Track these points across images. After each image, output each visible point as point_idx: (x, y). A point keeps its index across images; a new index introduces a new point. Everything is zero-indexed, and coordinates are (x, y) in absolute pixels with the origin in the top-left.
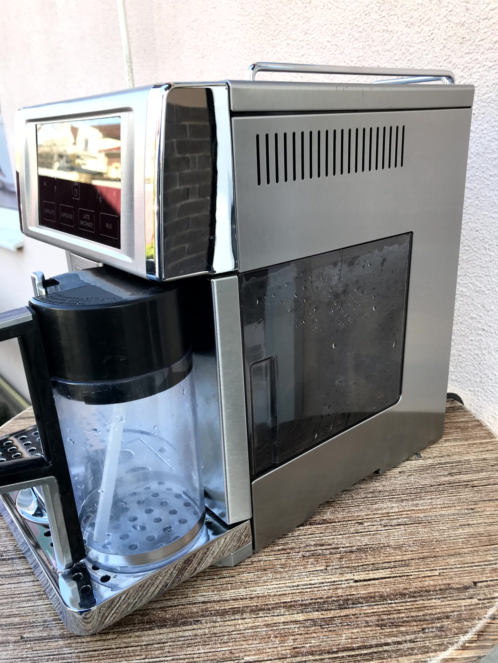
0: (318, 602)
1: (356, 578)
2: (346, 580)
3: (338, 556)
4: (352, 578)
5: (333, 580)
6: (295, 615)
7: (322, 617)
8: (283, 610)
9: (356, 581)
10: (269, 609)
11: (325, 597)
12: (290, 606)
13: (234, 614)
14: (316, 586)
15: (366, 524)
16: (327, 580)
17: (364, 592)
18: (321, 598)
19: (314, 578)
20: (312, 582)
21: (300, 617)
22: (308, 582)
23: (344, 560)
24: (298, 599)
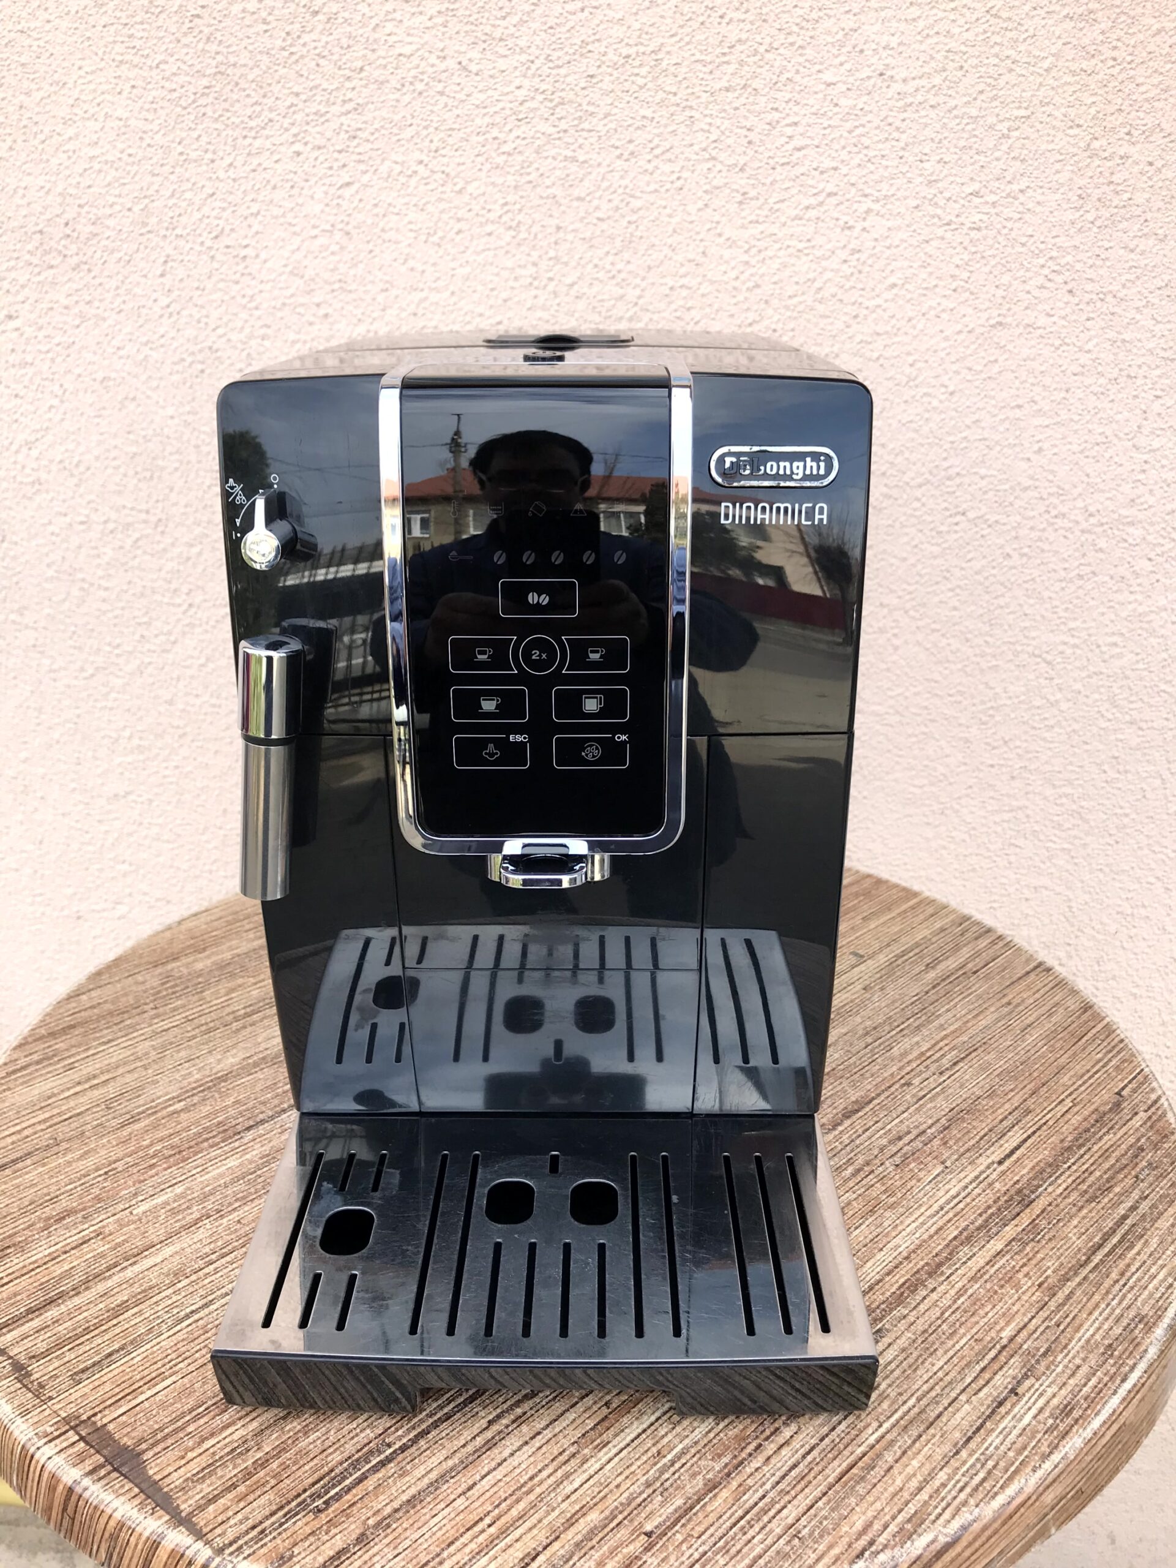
0: (993, 1214)
1: (996, 1157)
2: (988, 1167)
3: (936, 1142)
4: (990, 1160)
5: (972, 1175)
6: (988, 1246)
7: (1020, 1229)
8: (964, 1252)
9: (1000, 1163)
10: (948, 1259)
11: (991, 1202)
12: (969, 1239)
13: (913, 1292)
14: (963, 1194)
15: (916, 1081)
16: (967, 1180)
17: (1025, 1171)
18: (989, 1207)
19: (947, 1187)
20: (953, 1192)
21: (997, 1245)
22: (948, 1196)
23: (951, 1143)
24: (963, 1225)
